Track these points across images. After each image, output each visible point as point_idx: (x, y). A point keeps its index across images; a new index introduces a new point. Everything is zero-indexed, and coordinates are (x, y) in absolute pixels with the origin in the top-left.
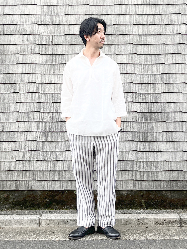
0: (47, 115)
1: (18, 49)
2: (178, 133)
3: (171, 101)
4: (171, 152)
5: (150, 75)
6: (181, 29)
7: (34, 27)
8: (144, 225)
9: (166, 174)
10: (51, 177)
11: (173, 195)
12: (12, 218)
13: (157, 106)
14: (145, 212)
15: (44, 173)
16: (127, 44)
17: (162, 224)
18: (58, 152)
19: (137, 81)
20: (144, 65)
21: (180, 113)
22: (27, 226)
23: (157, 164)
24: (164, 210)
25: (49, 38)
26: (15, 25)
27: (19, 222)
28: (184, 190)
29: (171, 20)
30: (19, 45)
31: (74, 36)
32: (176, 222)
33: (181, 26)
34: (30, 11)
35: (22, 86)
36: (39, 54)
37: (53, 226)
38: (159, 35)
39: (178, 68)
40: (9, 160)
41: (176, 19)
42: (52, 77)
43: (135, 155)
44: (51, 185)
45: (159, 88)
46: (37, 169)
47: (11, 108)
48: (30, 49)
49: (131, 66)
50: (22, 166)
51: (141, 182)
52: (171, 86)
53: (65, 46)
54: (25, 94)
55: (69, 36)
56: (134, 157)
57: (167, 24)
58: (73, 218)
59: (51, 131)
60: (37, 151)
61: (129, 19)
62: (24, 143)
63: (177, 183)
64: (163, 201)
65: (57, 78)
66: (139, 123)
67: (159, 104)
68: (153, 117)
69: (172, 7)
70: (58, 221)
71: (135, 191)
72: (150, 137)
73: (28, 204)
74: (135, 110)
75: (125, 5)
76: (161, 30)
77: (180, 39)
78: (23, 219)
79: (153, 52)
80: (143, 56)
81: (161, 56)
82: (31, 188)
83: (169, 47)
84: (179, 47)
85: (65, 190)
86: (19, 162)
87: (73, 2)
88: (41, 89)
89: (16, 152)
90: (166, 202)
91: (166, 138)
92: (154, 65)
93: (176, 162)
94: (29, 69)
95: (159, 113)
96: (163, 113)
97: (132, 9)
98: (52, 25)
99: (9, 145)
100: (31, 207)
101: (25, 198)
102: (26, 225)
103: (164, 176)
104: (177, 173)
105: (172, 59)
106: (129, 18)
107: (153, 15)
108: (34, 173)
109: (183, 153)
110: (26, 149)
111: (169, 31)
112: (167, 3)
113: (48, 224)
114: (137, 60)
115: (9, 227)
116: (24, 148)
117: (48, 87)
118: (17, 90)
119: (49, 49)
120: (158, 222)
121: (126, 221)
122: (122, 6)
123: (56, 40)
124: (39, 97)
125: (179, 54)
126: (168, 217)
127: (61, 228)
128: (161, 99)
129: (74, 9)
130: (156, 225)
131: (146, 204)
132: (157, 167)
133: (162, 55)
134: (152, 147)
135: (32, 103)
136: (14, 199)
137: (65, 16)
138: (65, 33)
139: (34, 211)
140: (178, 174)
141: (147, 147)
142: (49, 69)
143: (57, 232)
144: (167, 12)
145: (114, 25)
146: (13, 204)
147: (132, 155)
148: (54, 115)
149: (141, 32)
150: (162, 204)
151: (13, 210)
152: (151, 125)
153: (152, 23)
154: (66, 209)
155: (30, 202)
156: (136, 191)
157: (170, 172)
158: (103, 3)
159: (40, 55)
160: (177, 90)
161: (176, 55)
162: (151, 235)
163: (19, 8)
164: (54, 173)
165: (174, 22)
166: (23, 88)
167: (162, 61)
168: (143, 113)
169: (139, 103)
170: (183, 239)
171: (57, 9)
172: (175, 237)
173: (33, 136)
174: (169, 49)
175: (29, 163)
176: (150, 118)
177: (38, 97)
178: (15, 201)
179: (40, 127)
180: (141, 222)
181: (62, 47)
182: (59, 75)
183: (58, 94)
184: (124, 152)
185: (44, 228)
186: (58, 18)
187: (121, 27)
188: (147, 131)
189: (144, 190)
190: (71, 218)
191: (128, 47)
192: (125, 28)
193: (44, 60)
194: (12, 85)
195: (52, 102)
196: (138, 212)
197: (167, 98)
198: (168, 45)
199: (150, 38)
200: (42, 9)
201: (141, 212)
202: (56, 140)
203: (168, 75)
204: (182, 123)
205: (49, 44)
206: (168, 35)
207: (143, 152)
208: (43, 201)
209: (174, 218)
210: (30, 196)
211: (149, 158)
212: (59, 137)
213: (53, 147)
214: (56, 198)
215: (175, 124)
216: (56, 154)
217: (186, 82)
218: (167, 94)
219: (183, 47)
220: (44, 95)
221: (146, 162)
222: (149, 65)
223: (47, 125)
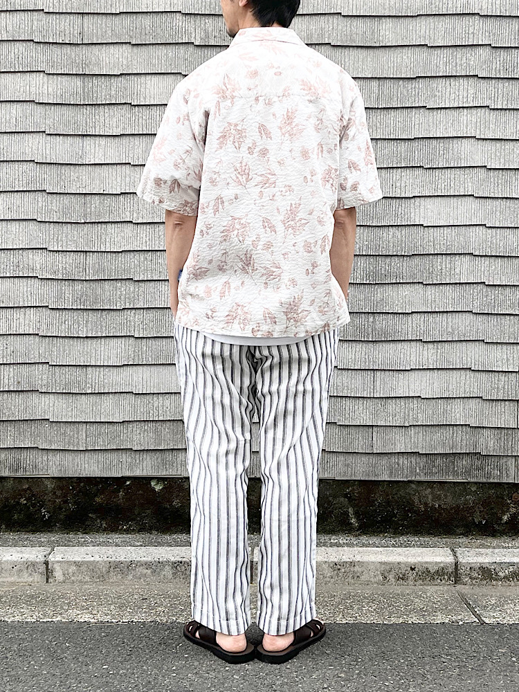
0: (70, 258)
2: (460, 316)
3: (442, 221)
4: (436, 371)
8: (351, 581)
9: (421, 434)
10: (84, 441)
11: (440, 495)
13: (399, 237)
14: (355, 543)
15: (63, 428)
17: (404, 577)
18: (102, 369)
21: (468, 257)
22: (10, 580)
23: (394, 406)
24: (411, 538)
25: (72, 25)
28: (472, 480)
31: (149, 17)
32: (444, 572)
36: (42, 74)
38: (411, 19)
39: (467, 123)
42: (81, 145)
44: (83, 462)
45: (408, 182)
48: (13, 56)
51: (347, 456)
52: (443, 177)
53: (121, 50)
55: (134, 16)
58: (145, 559)
59: (82, 307)
60: (40, 366)
63: (451, 461)
64: (409, 511)
65: (97, 148)
67: (404, 231)
68: (387, 268)
70: (102, 566)
71: (328, 481)
72: (376, 327)
73: (16, 517)
79: (392, 70)
81: (415, 84)
82: (25, 470)
83: (442, 56)
84: (471, 55)
85: (124, 479)
88: (49, 178)
90: (417, 512)
91: (422, 332)
92: (393, 113)
93: (450, 401)
94: (11, 117)
95: (405, 258)
96: (417, 257)
100: (26, 525)
101: (7, 499)
102: (7, 578)
103: (414, 442)
104: (451, 432)
105: (448, 94)
108: (33, 428)
109: (472, 374)
110: (8, 358)
111: (441, 6)
113: (71, 574)
116: (1, 356)
117: (72, 174)
119: (73, 56)
120: (390, 571)
124: (44, 204)
125: (471, 80)
126: (419, 559)
127: (111, 586)
128: (413, 214)
130: (385, 580)
131: (361, 520)
132: (394, 414)
133: (417, 80)
134: (380, 356)
135: (24, 223)
138: (122, 7)
139: (34, 536)
140: (455, 435)
141: (367, 357)
142: (73, 121)
148: (91, 259)
152: (380, 293)
154: (128, 531)
156: (331, 481)
157: (433, 429)
159: (46, 76)
160: (462, 190)
161: (461, 80)
164: (93, 428)
167: (417, 99)
170: (461, 623)
172: (437, 616)
173: (27, 322)
174: (440, 63)
175: (17, 400)
176: (375, 273)
177: (40, 205)
179: (48, 294)
180: (343, 570)
182: (104, 138)
183: (102, 197)
185: (60, 586)
188: (367, 310)
189: (354, 481)
190: (139, 559)
193: (59, 92)
195: (83, 221)
196: (336, 541)
197: (429, 212)
198: (439, 49)
199: (384, 27)
201: (345, 541)
202: (97, 332)
203: (434, 142)
204: (472, 287)
205: (71, 42)
206: (438, 17)
207: (353, 372)
208: (60, 508)
209: (438, 561)
210: (21, 495)
211: (372, 387)
212: (105, 325)
213: (87, 352)
214: (98, 500)
215: (451, 291)
216: (97, 373)
217: (489, 164)
218: (428, 200)
219: (483, 57)
220: (58, 199)
221: (361, 401)
222: (379, 111)
223: (71, 287)
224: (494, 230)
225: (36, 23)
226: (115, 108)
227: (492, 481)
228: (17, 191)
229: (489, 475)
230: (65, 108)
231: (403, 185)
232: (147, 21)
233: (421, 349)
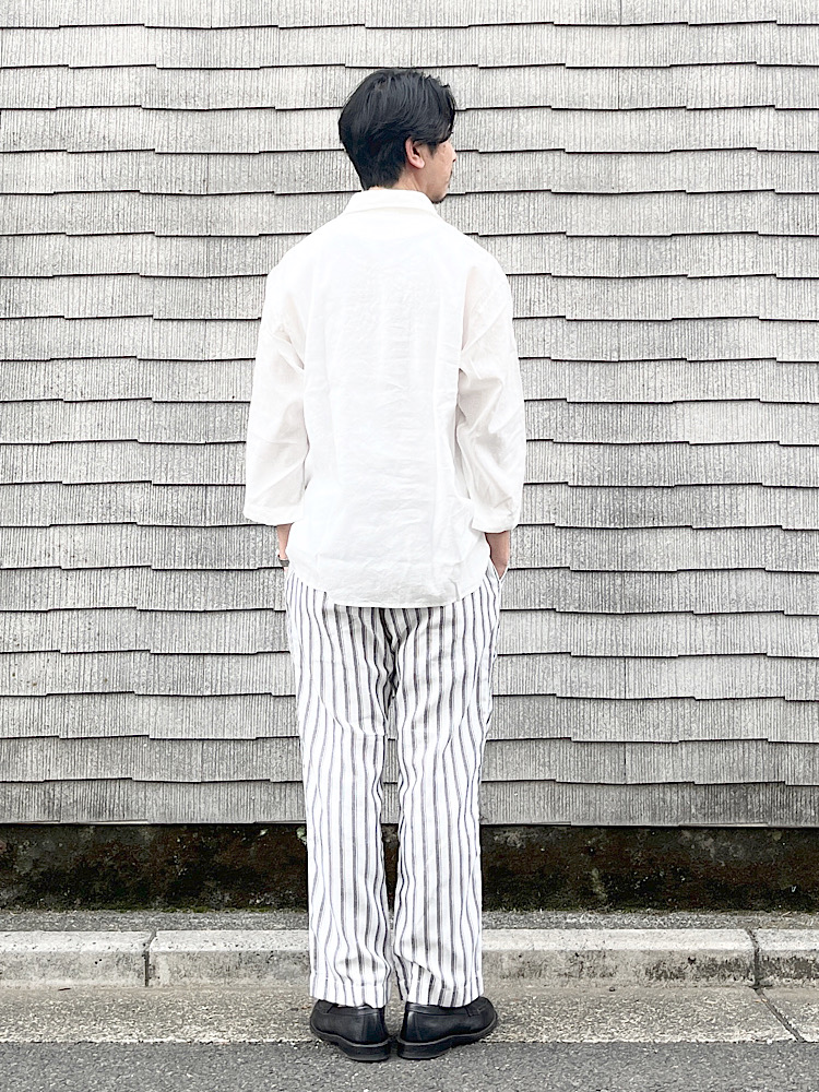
0: (183, 495)
1: (62, 212)
2: (748, 576)
3: (716, 436)
4: (715, 658)
5: (622, 324)
6: (757, 129)
7: (131, 120)
8: (600, 980)
9: (696, 755)
10: (199, 768)
11: (727, 848)
12: (30, 947)
14: (602, 923)
15: (169, 749)
16: (527, 194)
17: (679, 974)
18: (226, 658)
19: (566, 352)
20: (600, 280)
21: (755, 489)
22: (91, 982)
23: (656, 712)
24: (686, 914)
25: (193, 168)
26: (48, 112)
27: (59, 963)
28: (774, 824)
29: (712, 93)
30: (67, 195)
31: (299, 156)
32: (739, 966)
33: (757, 118)
34: (115, 53)
35: (75, 372)
36: (150, 236)
37: (206, 980)
38: (661, 156)
39: (744, 298)
40: (16, 694)
41: (733, 85)
42: (203, 333)
43: (562, 670)
44: (197, 801)
45: (664, 380)
46: (138, 731)
47: (28, 465)
48: (110, 213)
49: (542, 286)
50: (71, 716)
51: (587, 789)
52: (715, 374)
53: (260, 202)
54: (90, 405)
55: (280, 155)
56: (557, 681)
57: (695, 109)
58: (293, 949)
59: (199, 567)
60: (138, 655)
61: (532, 86)
62: (80, 620)
63: (741, 796)
64: (681, 873)
65: (225, 338)
66: (576, 532)
67: (662, 451)
68: (640, 505)
69: (715, 35)
70: (228, 960)
71: (560, 828)
72: (627, 592)
73: (97, 886)
74: (562, 478)
75: (515, 27)
76: (668, 129)
77: (756, 172)
78: (73, 949)
79: (638, 226)
80: (596, 242)
81: (670, 244)
82: (111, 812)
83: (707, 206)
84: (748, 204)
85: (258, 826)
86: (60, 700)
87: (298, 15)
88: (158, 383)
89: (50, 656)
90: (695, 878)
91: (693, 600)
92: (640, 284)
93: (737, 704)
94: (105, 297)
95: (665, 491)
96: (682, 488)
97: (547, 44)
98: (205, 113)
99: (18, 628)
100: (111, 899)
101: (84, 858)
102: (86, 978)
103: (687, 765)
104: (741, 751)
105: (717, 257)
106: (533, 83)
107: (636, 71)
108: (125, 749)
109: (769, 663)
110: (92, 643)
111: (702, 139)
112: (693, 18)
113: (183, 972)
114: (570, 259)
115: (14, 984)
116: (81, 641)
117: (189, 374)
118: (55, 389)
119: (194, 212)
120: (658, 966)
121: (522, 960)
122: (504, 31)
123: (224, 174)
124: (148, 418)
125: (749, 237)
126: (701, 946)
127: (241, 990)
128: (673, 427)
129: (301, 45)
130: (651, 978)
131: (610, 887)
132: (656, 724)
133: (674, 238)
134: (633, 636)
135: (120, 445)
136: (36, 863)
137: (261, 71)
138: (262, 145)
139: (123, 915)
140: (747, 755)
141: (613, 638)
142: (192, 301)
143: (222, 1009)
144: (697, 58)
145: (472, 112)
146: (32, 885)
147: (548, 673)
148: (214, 496)
149: (583, 141)
150: (677, 886)
151: (31, 913)
152: (630, 542)
153: (630, 101)
154: (263, 907)
155: (105, 876)
156: (565, 828)
157: (714, 747)
158: (423, 18)
159: (155, 238)
160: (743, 391)
161: (735, 238)
162: (632, 1021)
163: (67, 41)
164: (212, 749)
165: (724, 99)
166: (79, 379)
167: (673, 265)
168: (594, 490)
169: (577, 447)
170: (769, 1041)
171: (228, 42)
172: (733, 1031)
173: (120, 590)
174: (705, 215)
175: (103, 707)
176: (623, 512)
177: (143, 419)
178: (41, 870)
179: (150, 547)
180: (588, 964)
181: (248, 204)
182: (234, 323)
183: (231, 407)
184: (514, 659)
185: (166, 991)
186: (231, 82)
187: (500, 118)
188: (612, 568)
189: (600, 827)
190: (283, 948)
191: (532, 206)
192: (516, 126)
193: (173, 261)
194: (34, 368)
195: (203, 442)
196: (574, 920)
197: (696, 424)
198: (702, 196)
199: (624, 167)
200: (165, 43)
201: (588, 921)
202: (220, 604)
203: (701, 323)
204: (763, 533)
205: (192, 193)
206: (700, 153)
207: (595, 661)
208: (163, 872)
209: (729, 948)
210: (105, 851)
211: (623, 683)
212: (230, 592)
213: (206, 634)
214: (217, 859)
215: (733, 539)
216: (220, 665)
217: (780, 355)
218: (696, 405)
219: (764, 206)
220: (168, 410)
221: (606, 705)
222: (621, 281)
223: (184, 538)
224: (791, 449)
225: (143, 168)
226: (251, 281)
227: (803, 825)
228: (111, 400)
229: (799, 815)
230: (182, 282)
231: (658, 385)
232: (297, 163)
233: (693, 626)
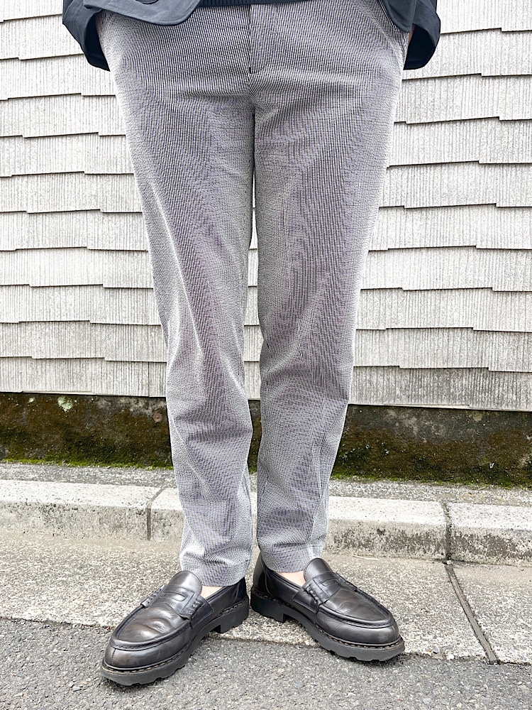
17: (368, 544)
23: (364, 302)
63: (445, 380)
103: (393, 352)
104: (446, 338)
109: (478, 255)
132: (364, 313)
157: (419, 335)
209: (420, 522)
227: (504, 408)
233: (403, 221)
